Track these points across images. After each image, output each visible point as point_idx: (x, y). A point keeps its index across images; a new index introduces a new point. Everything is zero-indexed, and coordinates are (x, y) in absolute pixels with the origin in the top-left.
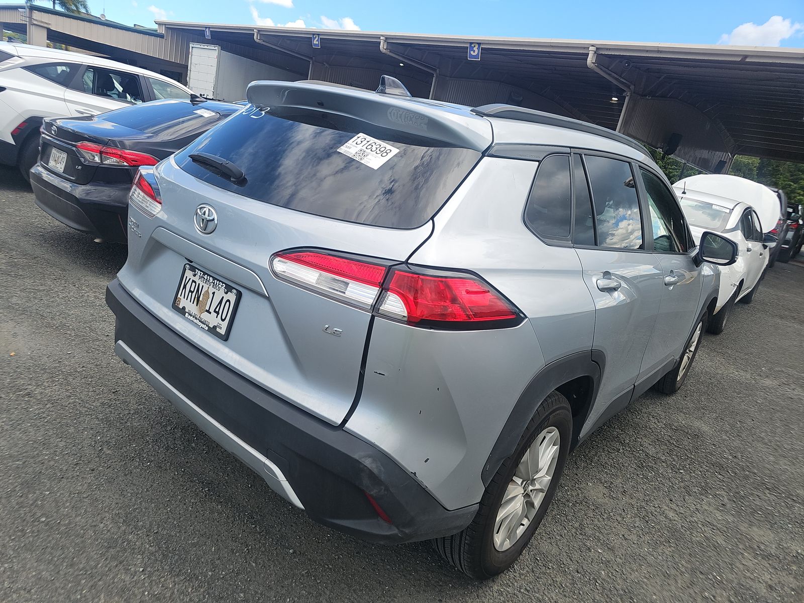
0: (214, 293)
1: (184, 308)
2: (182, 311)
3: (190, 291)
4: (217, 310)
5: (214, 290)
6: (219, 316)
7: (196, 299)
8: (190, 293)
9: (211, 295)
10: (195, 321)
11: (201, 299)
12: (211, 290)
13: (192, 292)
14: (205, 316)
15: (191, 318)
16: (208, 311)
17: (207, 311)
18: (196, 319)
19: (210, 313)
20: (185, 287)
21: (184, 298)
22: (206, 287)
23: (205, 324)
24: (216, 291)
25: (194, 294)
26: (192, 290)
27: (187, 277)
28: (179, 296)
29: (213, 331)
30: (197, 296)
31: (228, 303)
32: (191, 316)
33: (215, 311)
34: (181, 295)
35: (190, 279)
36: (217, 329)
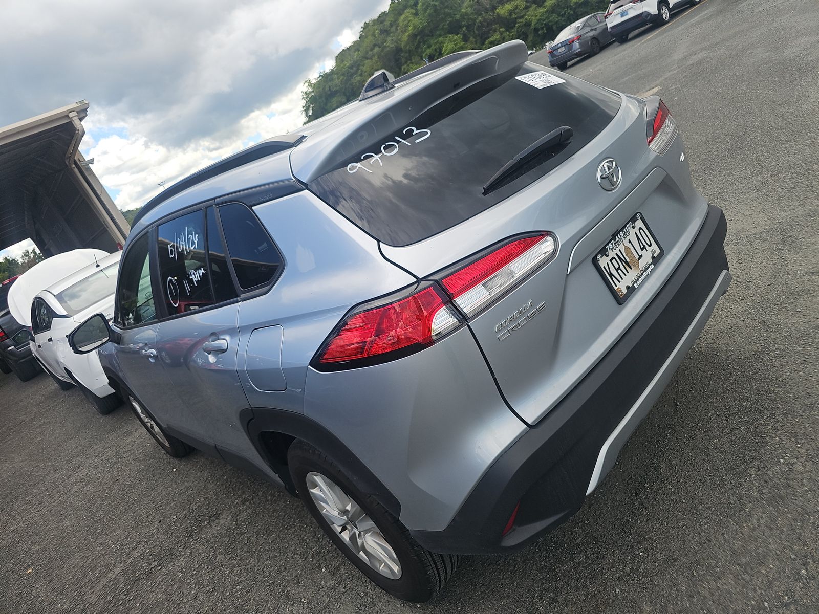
0: (630, 242)
1: (628, 287)
2: (631, 290)
3: (617, 270)
4: (642, 247)
5: (627, 239)
6: (647, 247)
7: (626, 266)
8: (619, 271)
9: (630, 245)
10: (643, 277)
11: (628, 260)
12: (626, 242)
13: (619, 268)
14: (642, 264)
15: (640, 280)
16: (640, 257)
18: (642, 275)
19: (642, 255)
20: (611, 275)
21: (619, 282)
22: (621, 247)
23: (649, 267)
24: (630, 238)
25: (622, 267)
26: (617, 266)
27: (604, 267)
28: (615, 288)
29: (656, 260)
30: (624, 264)
31: (641, 230)
32: (637, 280)
33: (642, 249)
34: (616, 286)
35: (607, 263)
36: (655, 255)
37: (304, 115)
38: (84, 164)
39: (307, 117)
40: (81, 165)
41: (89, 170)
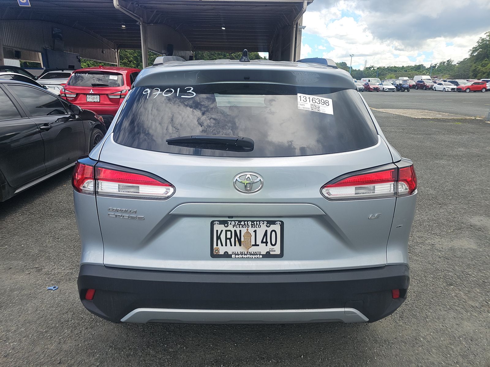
0: (255, 231)
1: (226, 253)
2: (227, 256)
3: (226, 239)
4: (264, 241)
5: (254, 229)
6: (269, 244)
7: (237, 242)
8: (228, 241)
9: (253, 234)
10: (245, 256)
11: (242, 239)
12: (251, 229)
13: (230, 239)
14: (252, 249)
15: (240, 256)
16: (256, 245)
17: (253, 245)
19: (258, 245)
20: (219, 238)
21: (222, 245)
22: (244, 230)
23: (258, 254)
24: (258, 229)
25: (233, 240)
26: (229, 237)
27: (217, 231)
28: (215, 246)
29: (268, 256)
30: (237, 239)
31: (273, 232)
32: (238, 255)
33: (262, 242)
34: (217, 245)
35: (222, 231)
36: (271, 253)
37: (470, 53)
38: (300, 27)
39: (471, 55)
40: (299, 27)
41: (301, 31)
